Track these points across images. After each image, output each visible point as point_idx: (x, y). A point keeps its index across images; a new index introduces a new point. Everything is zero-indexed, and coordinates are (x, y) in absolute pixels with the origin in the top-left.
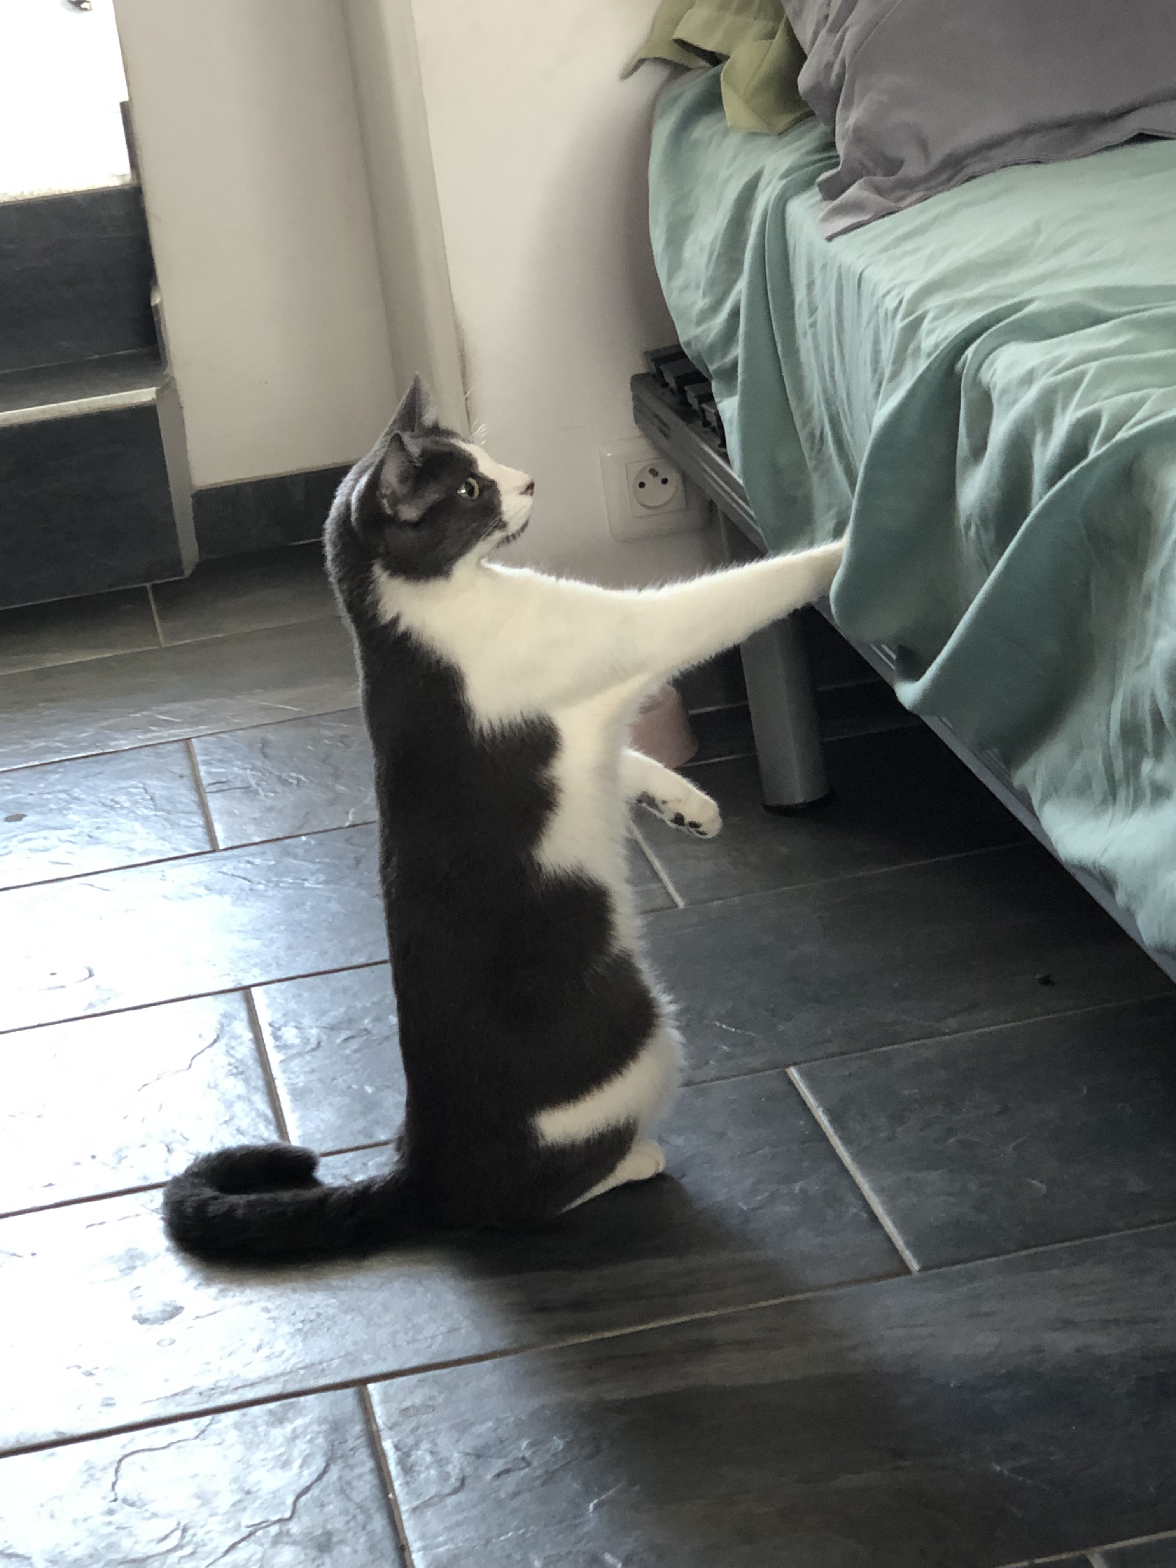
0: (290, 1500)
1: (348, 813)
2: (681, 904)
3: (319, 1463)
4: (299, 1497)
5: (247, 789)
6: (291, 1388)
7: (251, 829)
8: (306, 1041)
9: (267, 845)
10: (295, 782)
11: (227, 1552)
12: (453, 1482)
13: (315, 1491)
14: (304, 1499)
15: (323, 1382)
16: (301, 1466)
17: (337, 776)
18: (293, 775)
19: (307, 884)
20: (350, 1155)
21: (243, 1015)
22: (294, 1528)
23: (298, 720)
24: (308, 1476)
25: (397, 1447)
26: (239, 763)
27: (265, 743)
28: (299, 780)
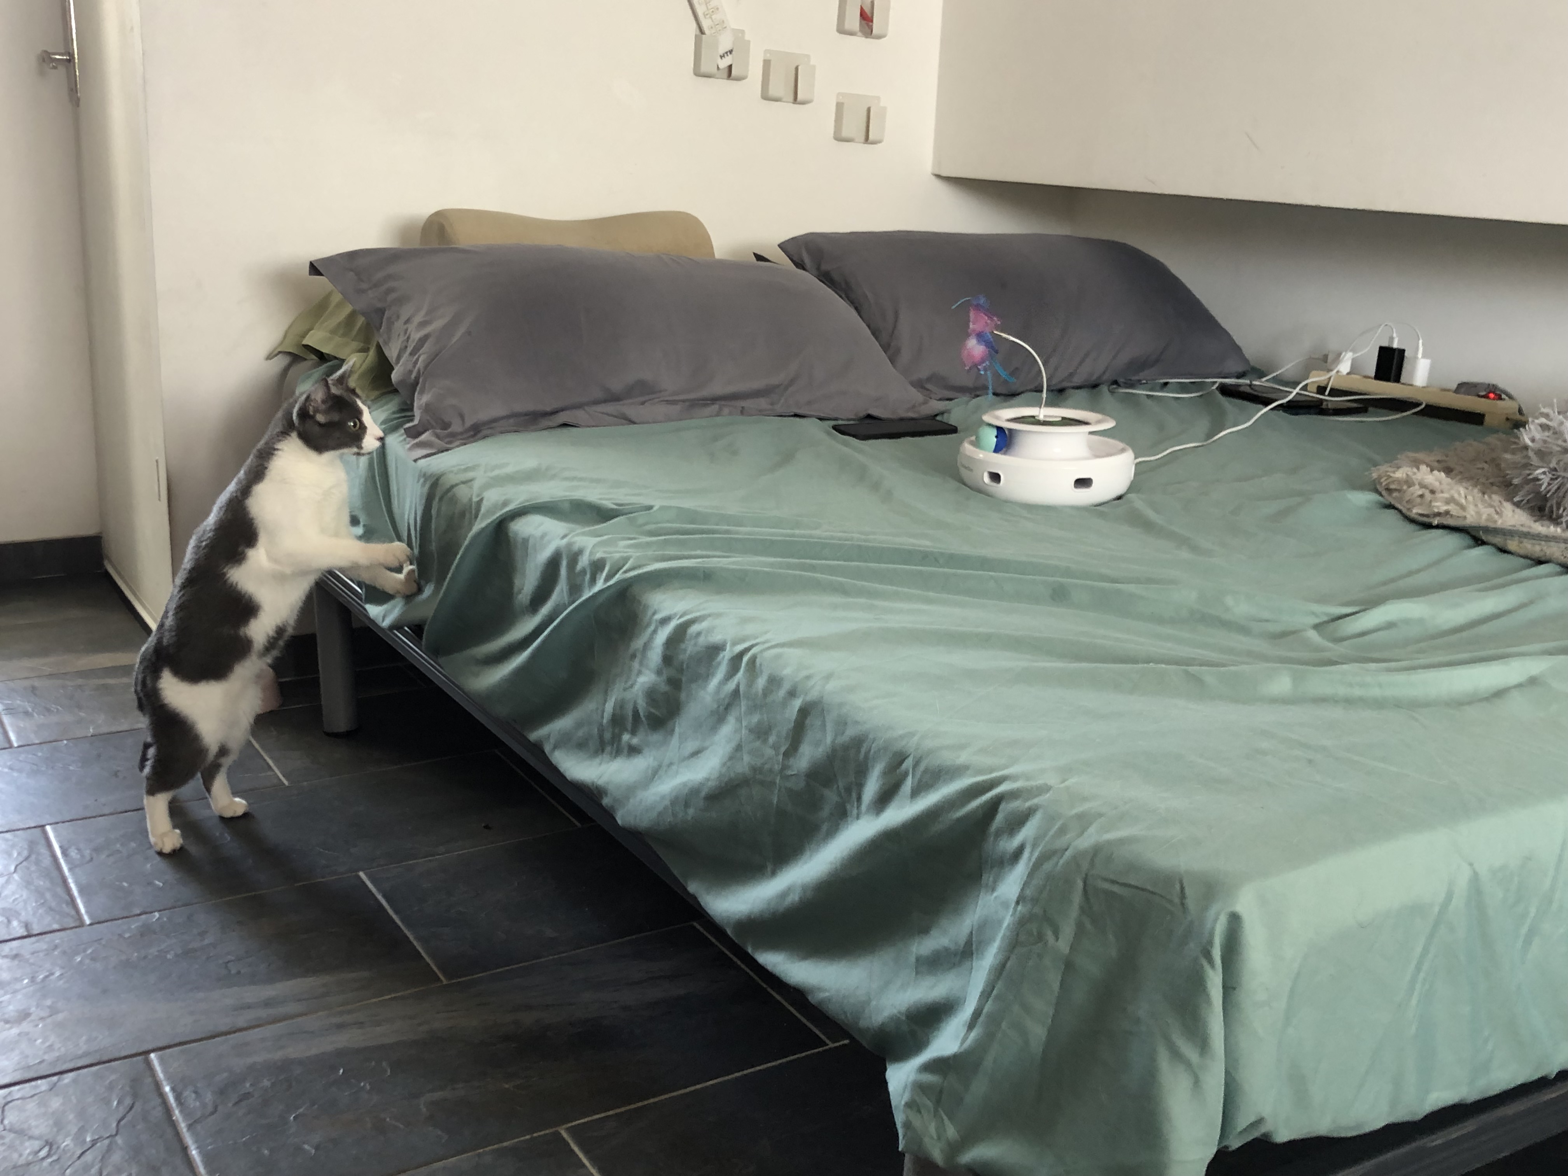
0: (114, 1125)
1: (89, 729)
2: (286, 783)
3: (128, 1101)
4: (119, 1122)
5: (26, 713)
6: (105, 1058)
7: (32, 736)
8: (83, 856)
9: (43, 745)
10: (55, 710)
11: (79, 1157)
12: (210, 1108)
13: (129, 1117)
14: (122, 1123)
15: (123, 1054)
16: (118, 1103)
17: (79, 707)
18: (53, 706)
19: (71, 768)
20: (120, 921)
21: (43, 842)
22: (119, 1140)
23: (51, 676)
24: (122, 1110)
25: (173, 1089)
26: (19, 698)
27: (34, 689)
28: (57, 709)
